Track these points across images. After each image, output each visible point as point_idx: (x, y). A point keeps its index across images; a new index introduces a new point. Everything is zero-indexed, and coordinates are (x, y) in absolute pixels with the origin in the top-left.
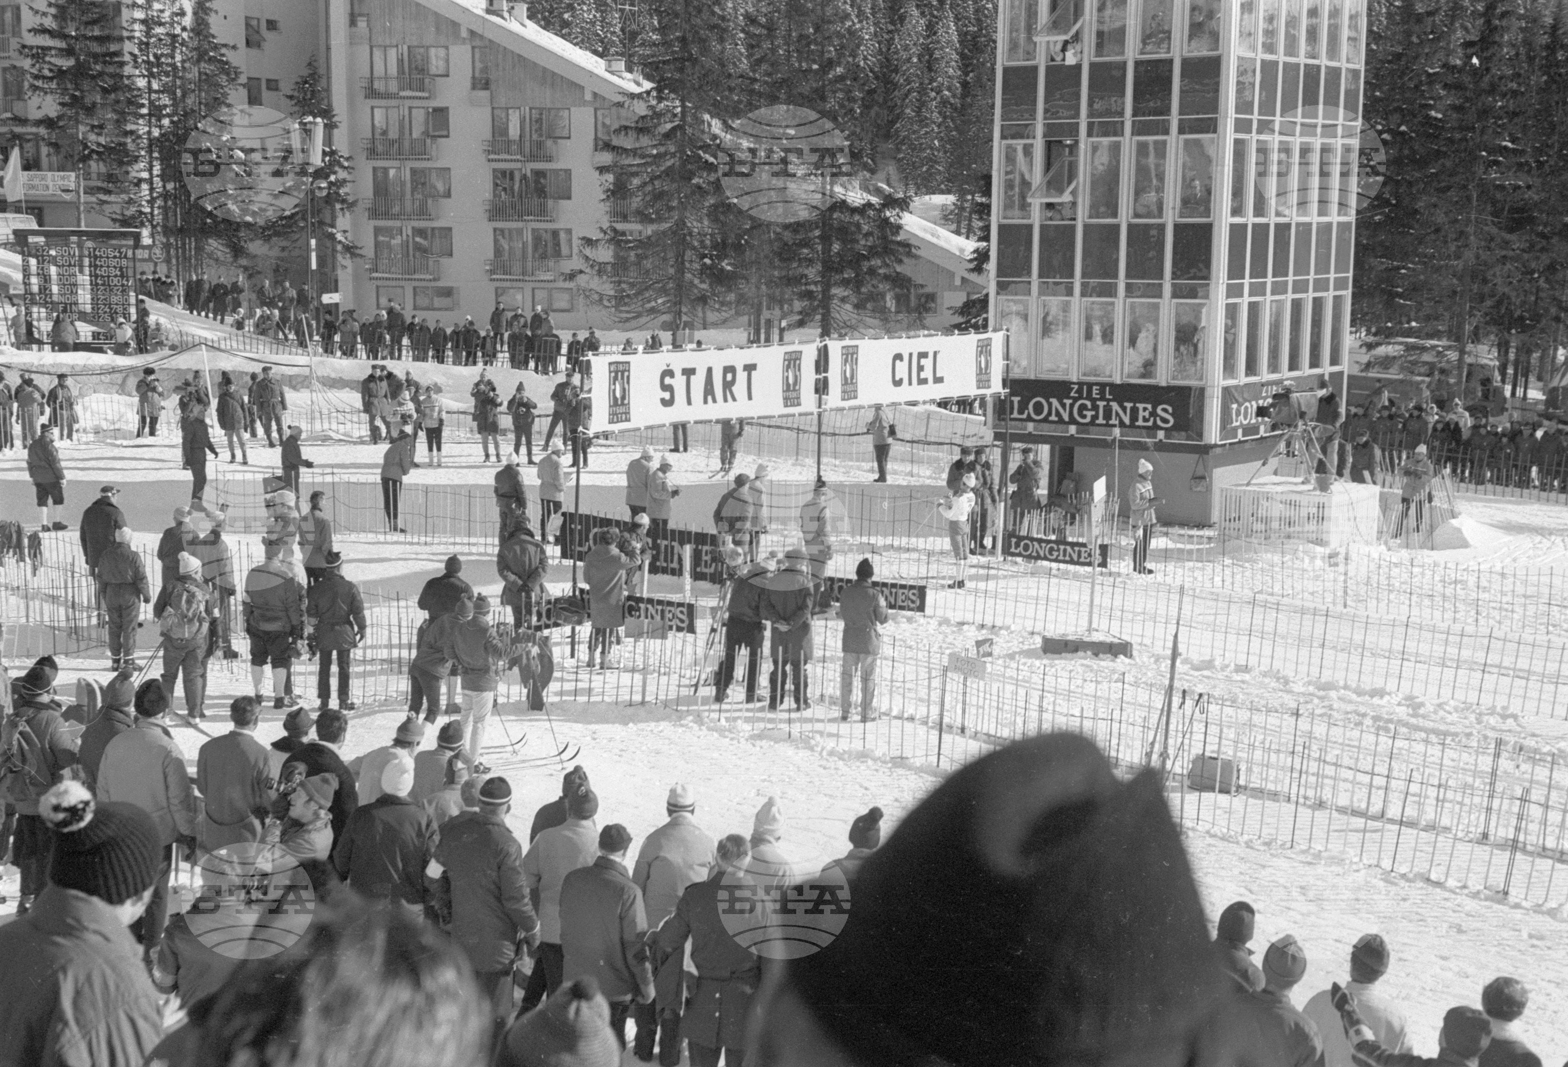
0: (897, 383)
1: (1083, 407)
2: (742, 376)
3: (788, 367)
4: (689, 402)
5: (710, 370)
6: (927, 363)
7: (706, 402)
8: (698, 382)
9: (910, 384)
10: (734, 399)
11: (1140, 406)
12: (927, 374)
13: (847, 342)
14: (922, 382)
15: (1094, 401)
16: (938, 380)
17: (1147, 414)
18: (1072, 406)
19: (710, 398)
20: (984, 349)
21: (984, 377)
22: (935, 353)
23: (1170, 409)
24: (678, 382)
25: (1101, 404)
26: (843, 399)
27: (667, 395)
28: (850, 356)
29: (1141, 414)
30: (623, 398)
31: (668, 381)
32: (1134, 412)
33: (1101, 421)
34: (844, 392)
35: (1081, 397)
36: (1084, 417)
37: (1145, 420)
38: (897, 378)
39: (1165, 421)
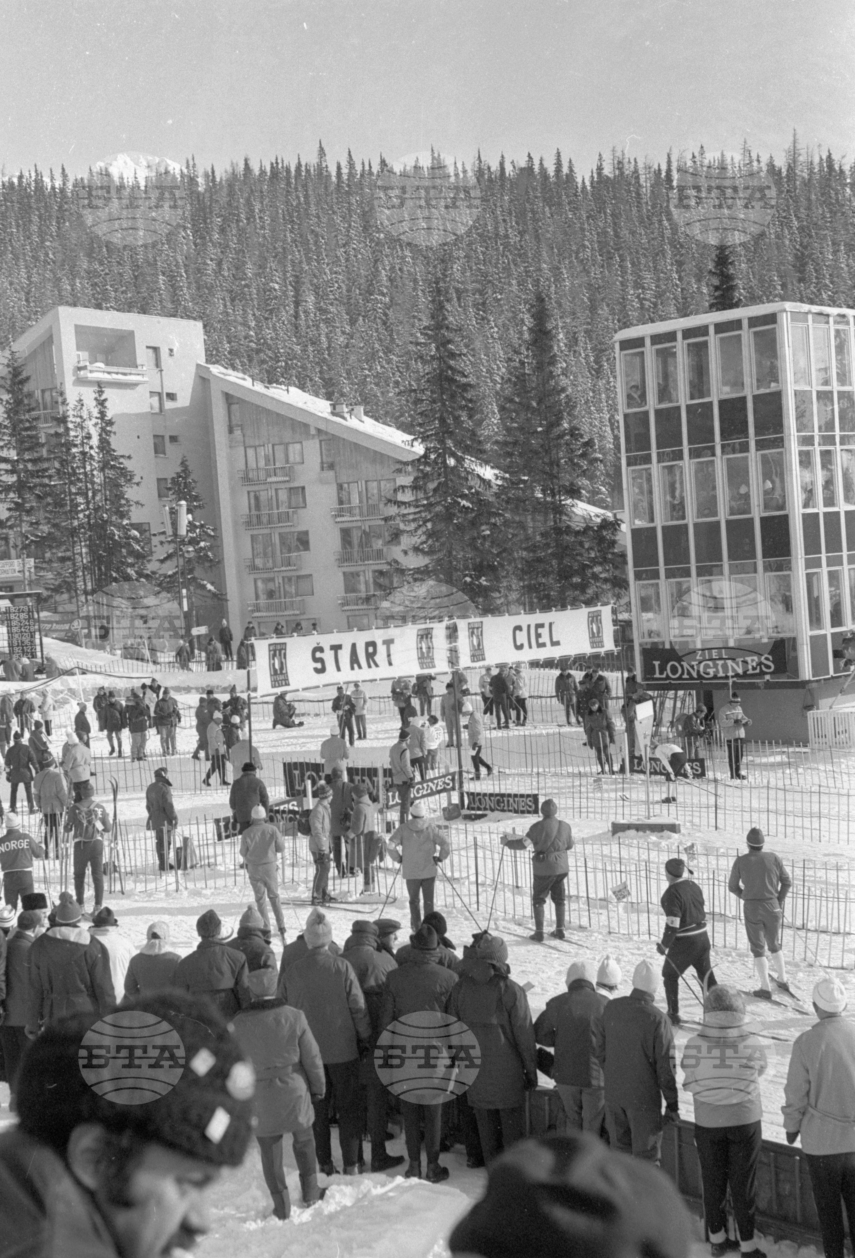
0: (519, 647)
3: (422, 639)
4: (339, 669)
5: (354, 646)
6: (545, 631)
7: (352, 668)
8: (345, 656)
9: (530, 647)
10: (377, 665)
12: (546, 638)
13: (473, 619)
14: (543, 645)
16: (555, 643)
19: (356, 666)
20: (595, 619)
21: (597, 640)
22: (551, 624)
24: (328, 656)
26: (473, 661)
27: (319, 666)
28: (476, 630)
30: (282, 668)
31: (318, 655)
34: (473, 656)
38: (518, 644)
39: (768, 667)
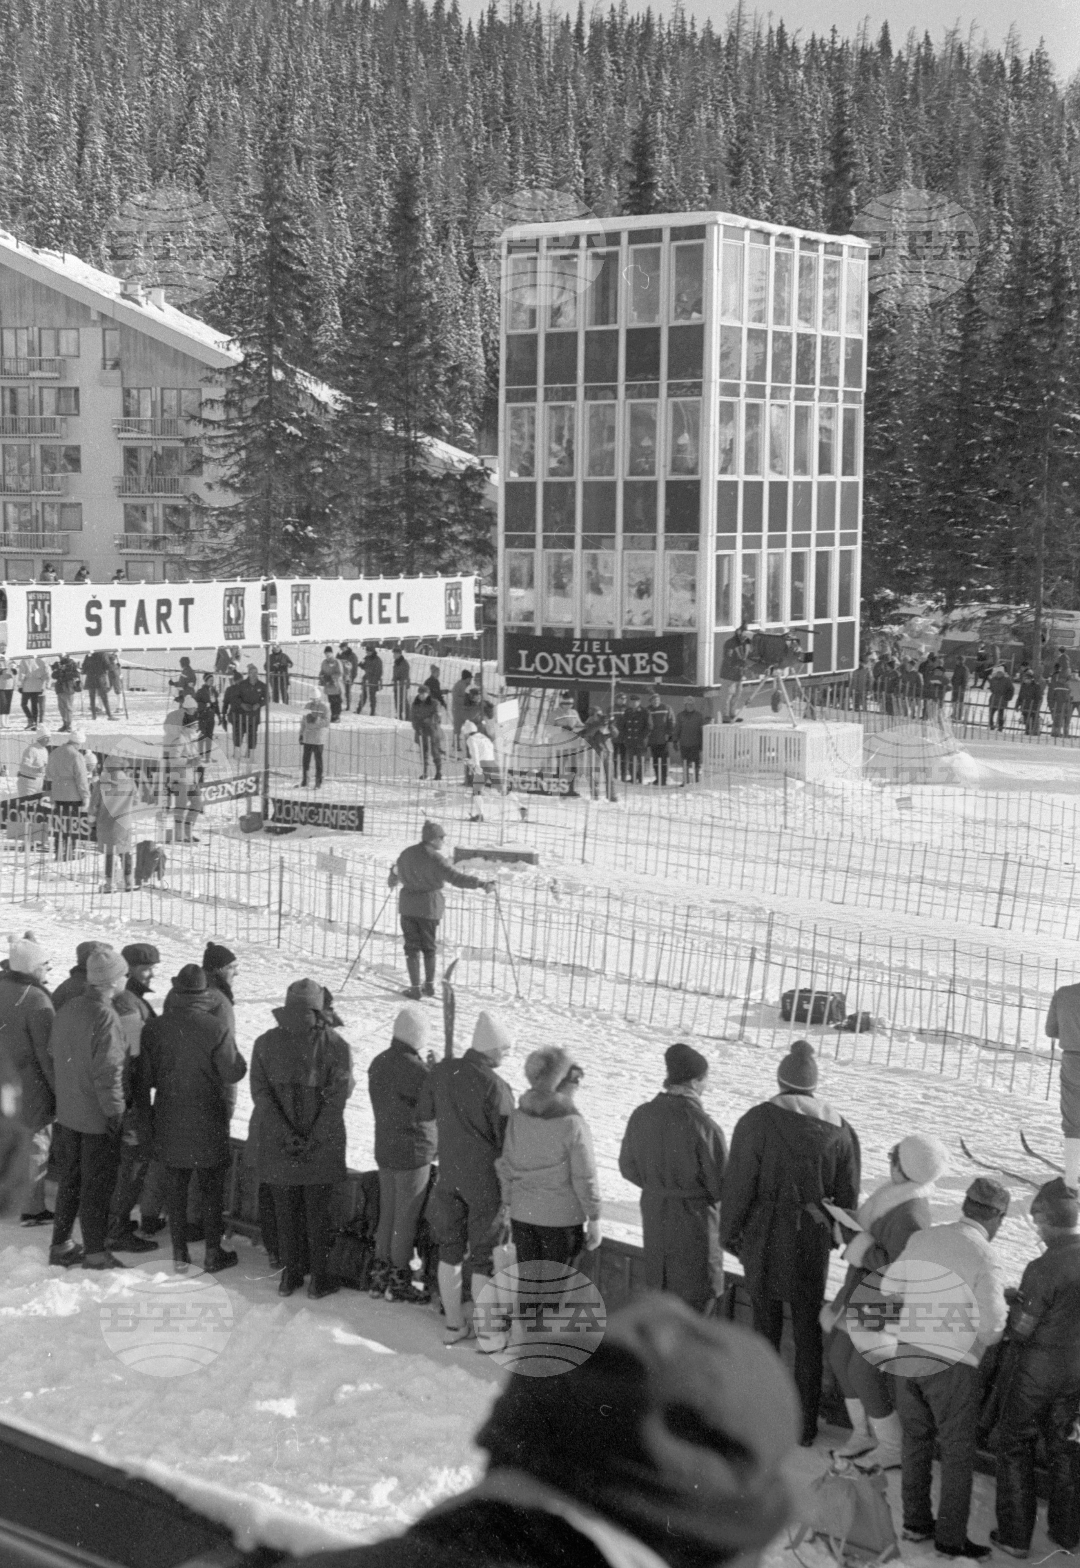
0: (356, 621)
1: (585, 662)
2: (177, 610)
3: (230, 602)
4: (118, 632)
5: (142, 603)
6: (391, 604)
7: (137, 632)
8: (129, 615)
9: (371, 622)
10: (169, 631)
11: (637, 656)
12: (391, 613)
13: (298, 581)
14: (385, 621)
15: (594, 655)
16: (402, 620)
17: (644, 662)
18: (574, 660)
19: (141, 629)
20: (454, 592)
21: (453, 618)
22: (399, 595)
23: (665, 655)
24: (107, 614)
25: (602, 658)
26: (294, 634)
27: (93, 625)
28: (301, 594)
29: (639, 663)
30: (44, 625)
31: (94, 611)
32: (632, 662)
33: (602, 672)
34: (295, 627)
35: (582, 652)
36: (586, 670)
37: (643, 668)
38: (356, 616)
39: (660, 667)
